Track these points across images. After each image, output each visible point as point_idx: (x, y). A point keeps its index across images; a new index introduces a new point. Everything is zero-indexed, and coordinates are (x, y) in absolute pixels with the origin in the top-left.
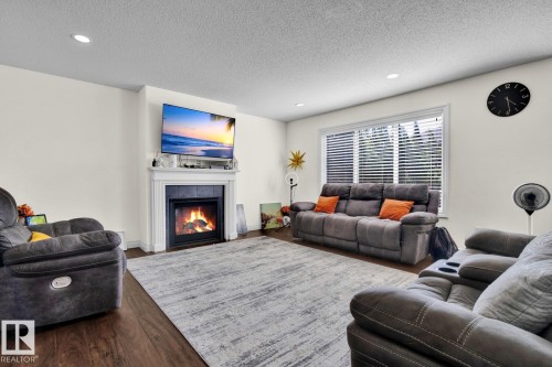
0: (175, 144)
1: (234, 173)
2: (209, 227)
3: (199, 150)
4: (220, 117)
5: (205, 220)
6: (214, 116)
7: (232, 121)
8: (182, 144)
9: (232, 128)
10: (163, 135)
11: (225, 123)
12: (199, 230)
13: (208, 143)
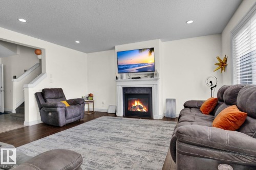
0: (123, 69)
1: (156, 80)
2: (144, 110)
3: (135, 69)
4: (144, 49)
5: (142, 106)
6: (141, 50)
7: (152, 50)
8: (126, 68)
9: (153, 53)
10: (118, 66)
11: (147, 52)
12: (139, 110)
13: (139, 65)
